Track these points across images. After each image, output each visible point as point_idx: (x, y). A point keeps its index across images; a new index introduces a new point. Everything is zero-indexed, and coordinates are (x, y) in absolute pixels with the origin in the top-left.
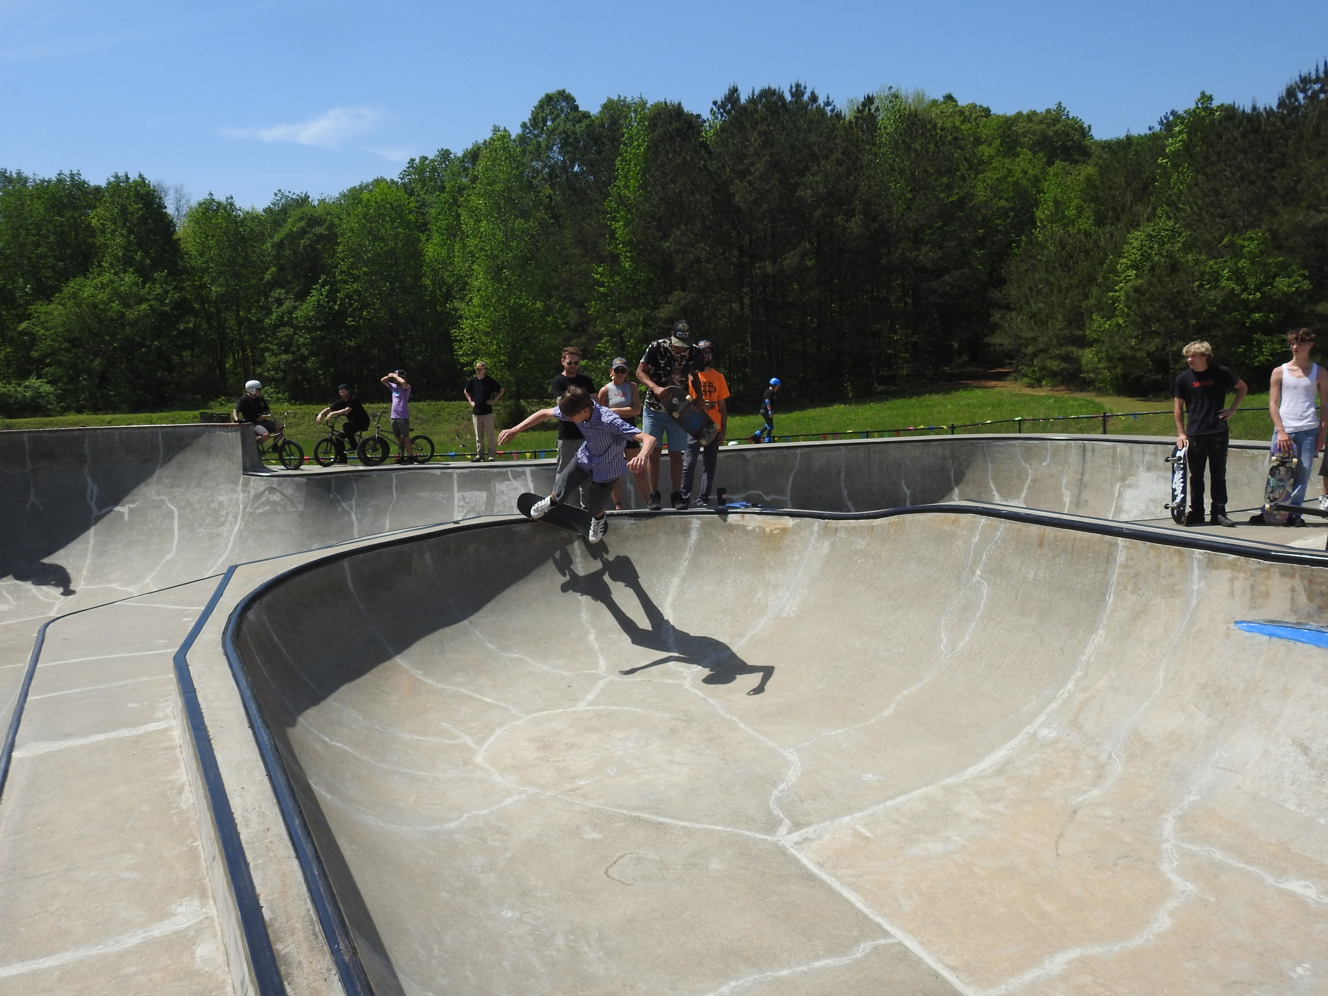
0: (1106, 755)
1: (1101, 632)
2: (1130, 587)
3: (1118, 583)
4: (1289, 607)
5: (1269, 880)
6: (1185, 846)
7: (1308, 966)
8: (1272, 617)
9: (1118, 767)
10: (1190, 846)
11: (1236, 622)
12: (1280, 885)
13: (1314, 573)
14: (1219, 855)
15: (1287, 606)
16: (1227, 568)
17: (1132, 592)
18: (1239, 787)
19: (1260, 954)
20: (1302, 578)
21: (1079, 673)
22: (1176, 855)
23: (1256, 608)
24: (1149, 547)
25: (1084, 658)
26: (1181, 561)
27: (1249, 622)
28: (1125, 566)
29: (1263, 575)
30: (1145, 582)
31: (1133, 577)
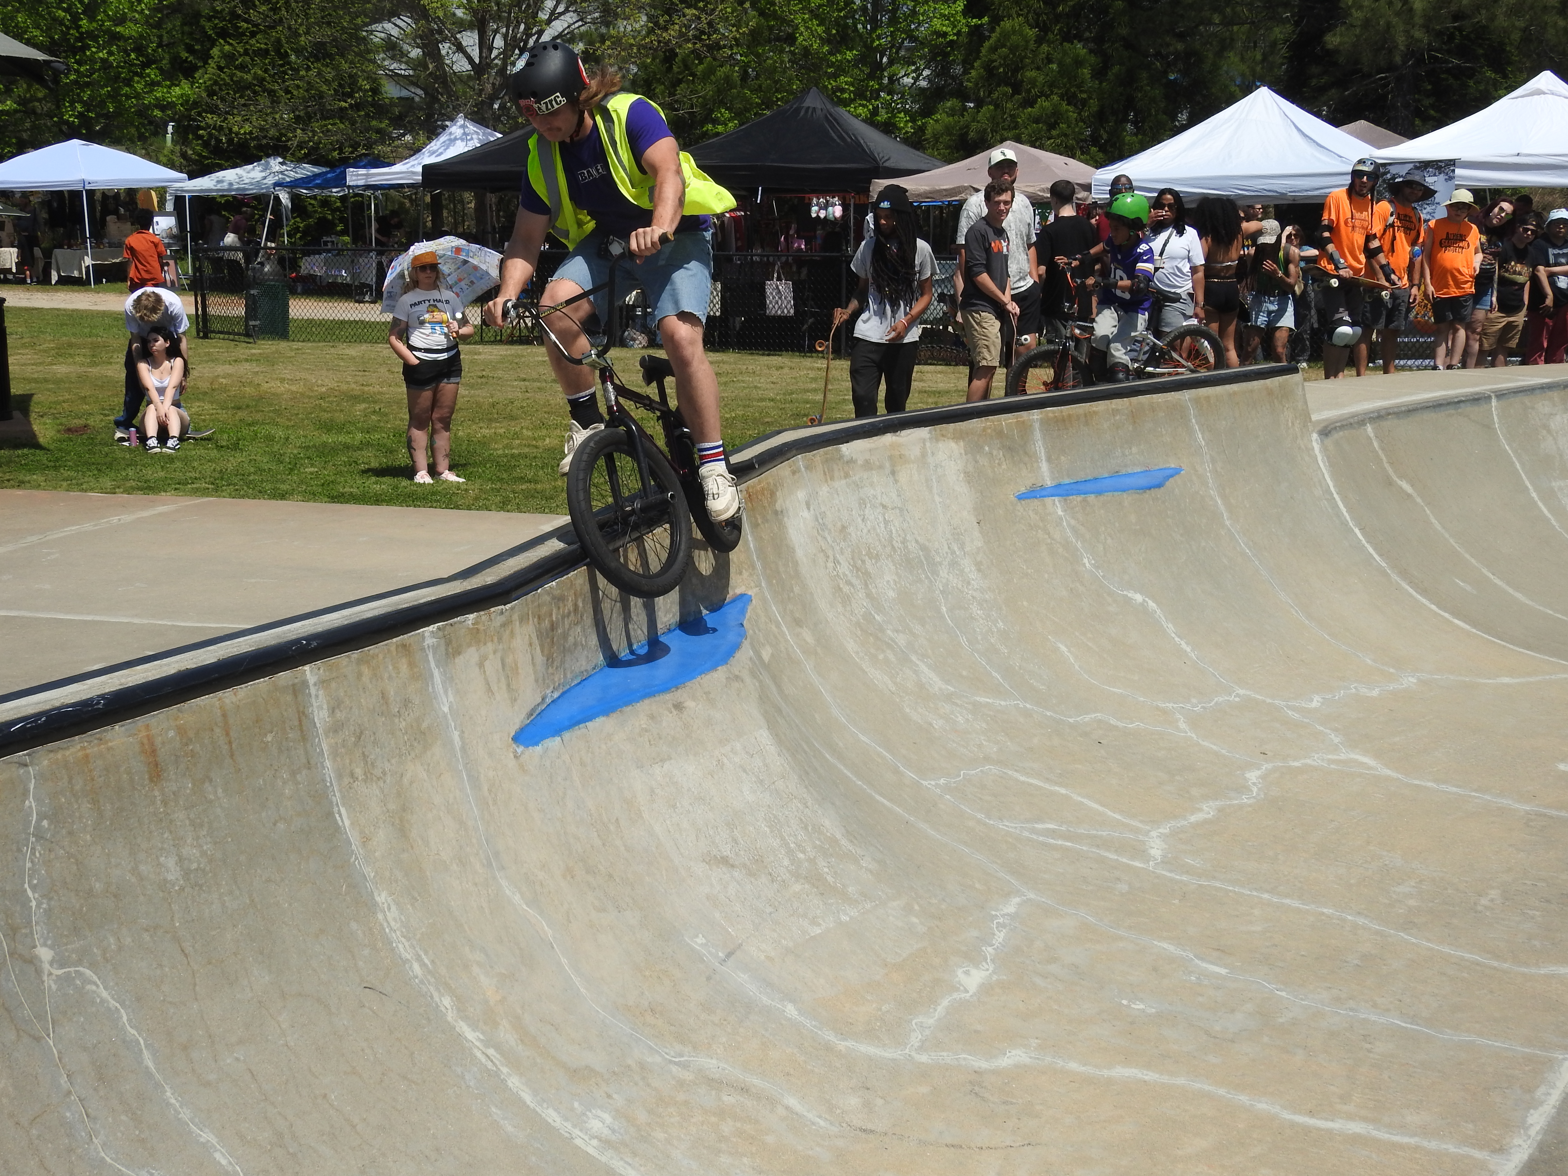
0: (675, 1068)
1: (382, 898)
3: (340, 777)
11: (515, 738)
16: (469, 645)
17: (368, 777)
23: (515, 700)
24: (359, 662)
26: (412, 665)
28: (336, 728)
29: (508, 632)
30: (375, 743)
31: (356, 744)
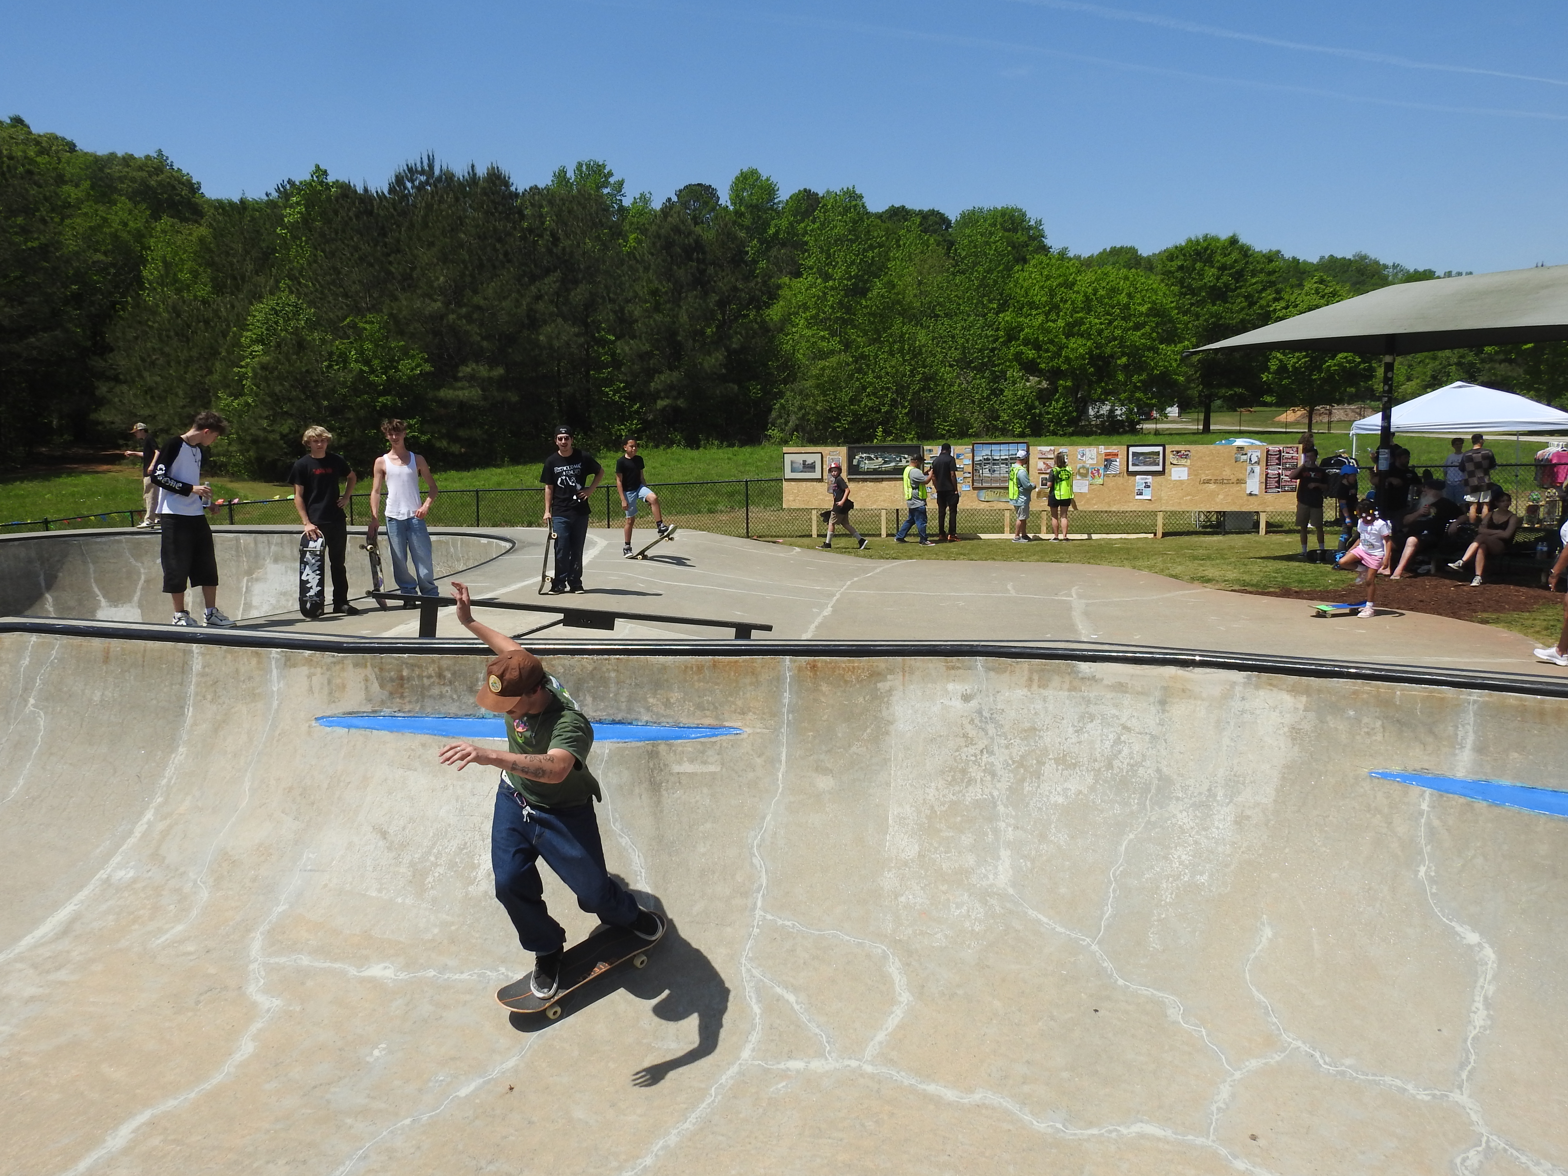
0: (191, 884)
1: (182, 750)
2: (209, 697)
3: (197, 694)
4: (363, 696)
5: (353, 971)
6: (272, 961)
7: (384, 1046)
8: (350, 709)
9: (204, 895)
10: (277, 960)
11: (317, 719)
12: (362, 974)
13: (383, 660)
14: (305, 961)
15: (362, 695)
16: (304, 665)
17: (212, 701)
18: (326, 885)
19: (340, 1050)
20: (373, 666)
21: (160, 800)
22: (263, 973)
23: (334, 702)
24: (226, 651)
25: (164, 781)
26: (259, 663)
27: (329, 717)
28: (203, 675)
29: (338, 667)
30: (224, 688)
31: (212, 685)
